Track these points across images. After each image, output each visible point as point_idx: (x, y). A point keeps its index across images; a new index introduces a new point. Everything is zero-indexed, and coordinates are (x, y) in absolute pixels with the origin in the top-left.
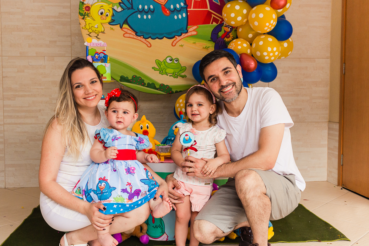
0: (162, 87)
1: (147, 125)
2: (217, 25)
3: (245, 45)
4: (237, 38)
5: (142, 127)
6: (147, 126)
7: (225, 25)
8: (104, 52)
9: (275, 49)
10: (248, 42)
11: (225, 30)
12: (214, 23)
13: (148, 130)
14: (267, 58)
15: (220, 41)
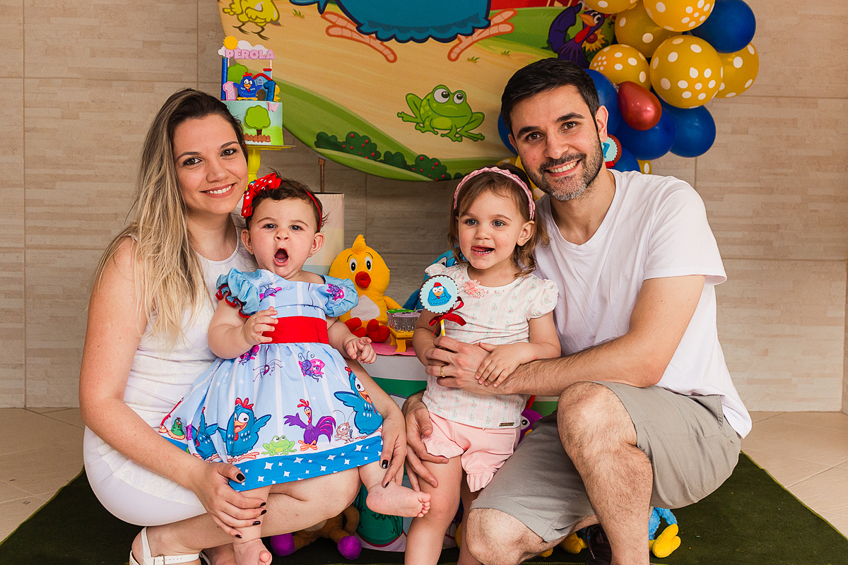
0: (422, 163)
1: (368, 258)
2: (566, 8)
3: (633, 62)
4: (615, 42)
5: (353, 264)
6: (368, 262)
7: (586, 9)
8: (266, 73)
9: (708, 73)
10: (640, 54)
11: (583, 23)
12: (557, 4)
13: (369, 272)
14: (687, 95)
15: (570, 51)
